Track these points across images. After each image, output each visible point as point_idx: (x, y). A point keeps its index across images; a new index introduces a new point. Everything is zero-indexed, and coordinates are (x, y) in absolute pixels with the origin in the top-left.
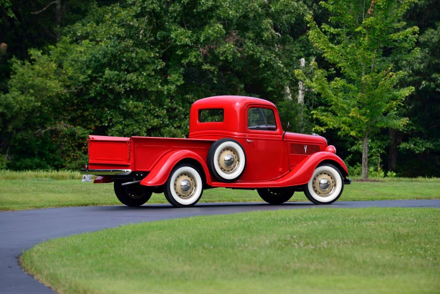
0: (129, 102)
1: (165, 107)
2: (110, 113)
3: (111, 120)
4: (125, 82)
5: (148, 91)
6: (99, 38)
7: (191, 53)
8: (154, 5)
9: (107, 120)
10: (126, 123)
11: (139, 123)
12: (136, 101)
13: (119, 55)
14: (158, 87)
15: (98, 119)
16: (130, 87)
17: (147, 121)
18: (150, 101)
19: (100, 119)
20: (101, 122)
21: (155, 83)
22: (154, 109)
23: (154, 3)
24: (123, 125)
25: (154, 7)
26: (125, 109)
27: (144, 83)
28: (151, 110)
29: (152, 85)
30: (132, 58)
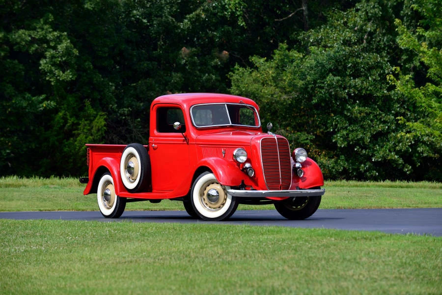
0: (354, 107)
1: (393, 112)
2: (336, 119)
3: (336, 125)
4: (350, 87)
5: (374, 97)
6: (329, 43)
7: (416, 57)
8: (376, 9)
9: (332, 125)
10: (350, 128)
11: (365, 129)
12: (362, 107)
13: (344, 60)
14: (384, 92)
15: (323, 125)
16: (354, 93)
17: (373, 127)
18: (376, 106)
19: (325, 124)
20: (327, 128)
21: (381, 88)
22: (380, 114)
23: (376, 8)
24: (348, 131)
25: (375, 12)
26: (349, 114)
27: (370, 88)
28: (377, 115)
29: (378, 90)
30: (358, 63)
